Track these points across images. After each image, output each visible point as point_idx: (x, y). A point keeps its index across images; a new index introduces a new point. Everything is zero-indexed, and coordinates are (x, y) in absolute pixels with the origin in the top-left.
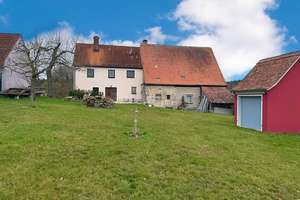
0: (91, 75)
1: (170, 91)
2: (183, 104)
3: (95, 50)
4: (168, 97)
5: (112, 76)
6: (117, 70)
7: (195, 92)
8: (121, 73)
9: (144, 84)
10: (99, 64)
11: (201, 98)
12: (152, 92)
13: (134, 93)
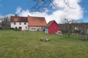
0: (15, 24)
1: (35, 27)
2: (38, 30)
3: (16, 18)
4: (35, 29)
5: (20, 24)
6: (21, 23)
7: (41, 27)
8: (23, 23)
9: (29, 26)
10: (17, 21)
11: (42, 29)
12: (31, 28)
13: (26, 28)
